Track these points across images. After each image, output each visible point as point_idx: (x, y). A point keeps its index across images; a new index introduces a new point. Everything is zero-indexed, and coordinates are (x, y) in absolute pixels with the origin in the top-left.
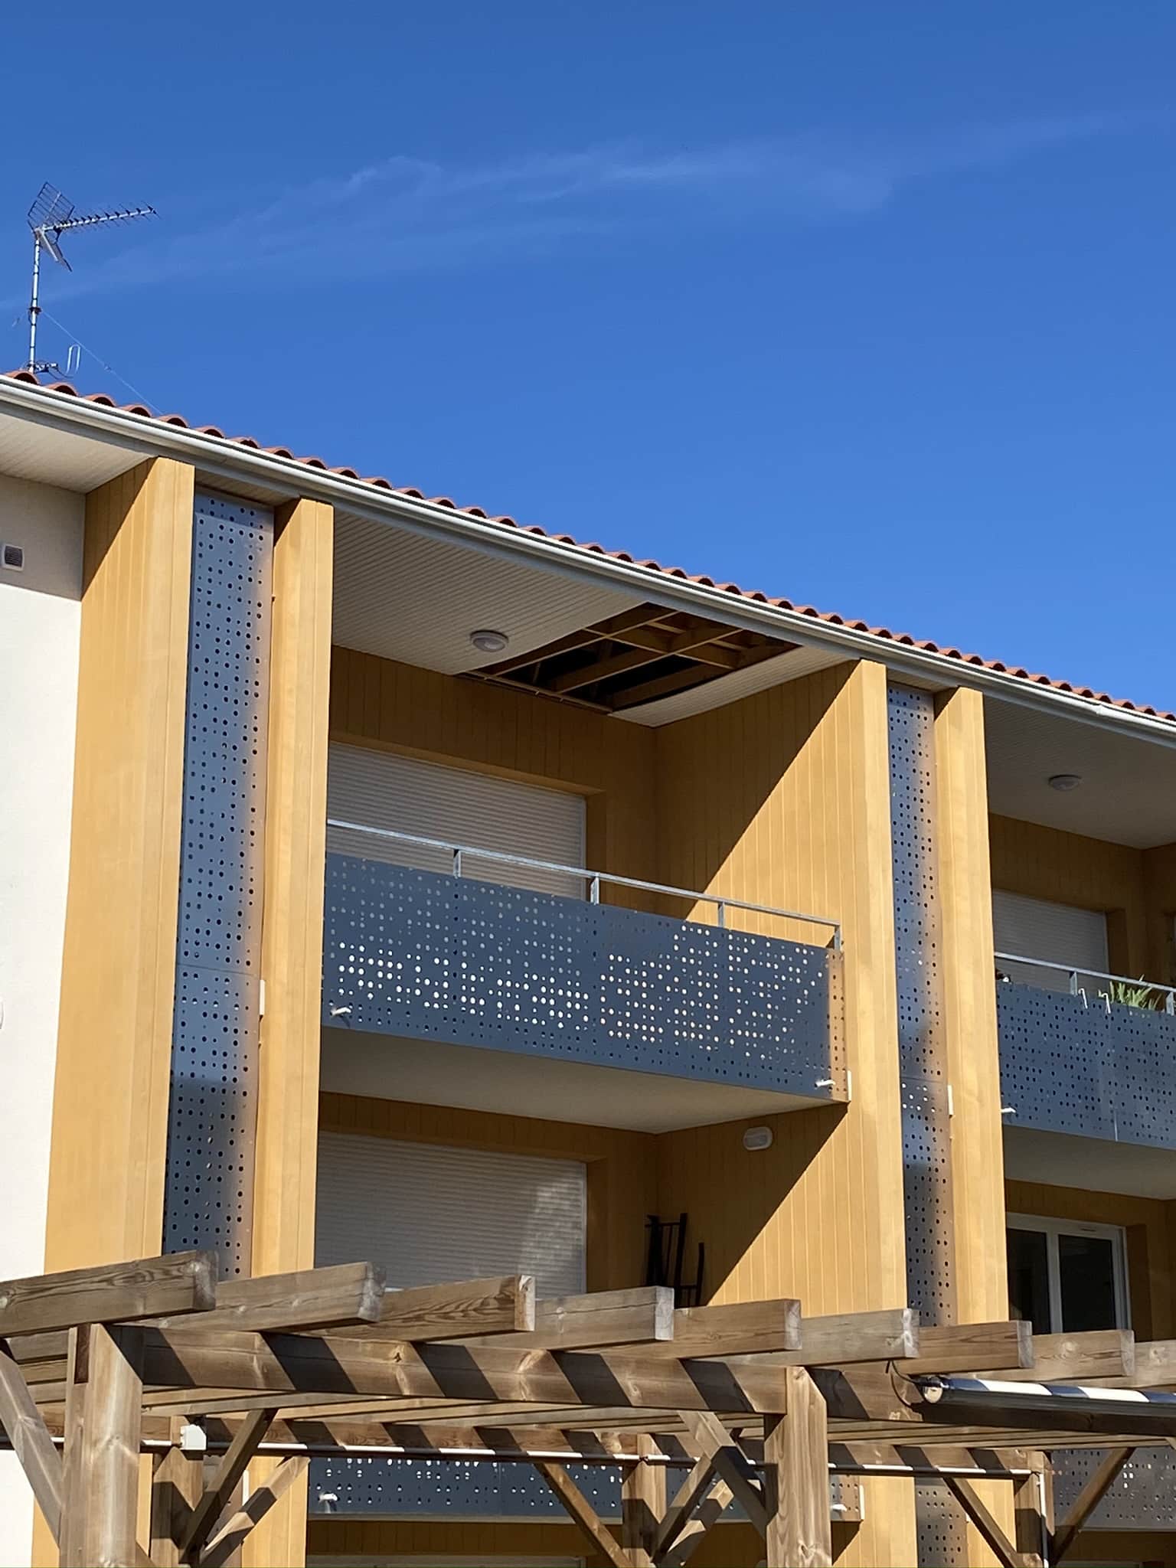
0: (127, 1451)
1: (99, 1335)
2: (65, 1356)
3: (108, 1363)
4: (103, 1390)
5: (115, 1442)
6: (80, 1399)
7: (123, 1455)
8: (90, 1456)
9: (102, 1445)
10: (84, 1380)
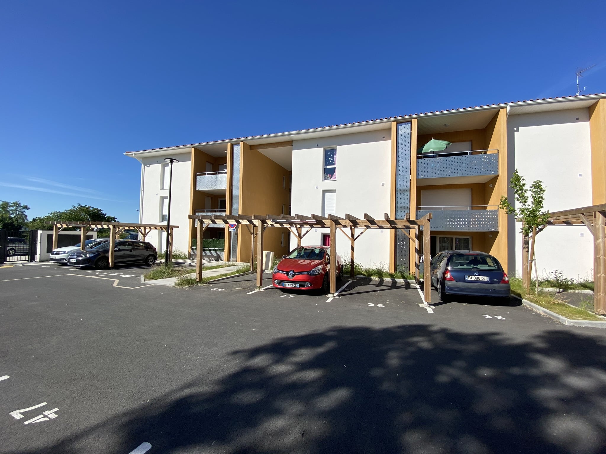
0: (603, 226)
1: (597, 213)
2: (592, 215)
3: (599, 216)
4: (599, 219)
5: (601, 225)
6: (595, 221)
7: (602, 226)
8: (597, 226)
9: (599, 225)
10: (596, 218)
